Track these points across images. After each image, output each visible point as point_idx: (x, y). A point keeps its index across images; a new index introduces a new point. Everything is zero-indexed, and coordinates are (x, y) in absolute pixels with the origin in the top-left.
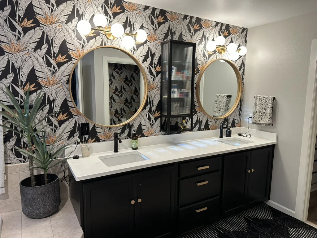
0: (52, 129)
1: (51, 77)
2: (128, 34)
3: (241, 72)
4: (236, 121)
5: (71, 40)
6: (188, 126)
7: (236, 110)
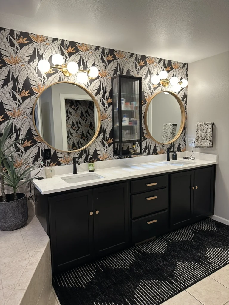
0: (19, 155)
1: (16, 109)
2: (82, 71)
3: (183, 103)
4: (181, 146)
5: (33, 77)
6: (138, 151)
7: (180, 137)
